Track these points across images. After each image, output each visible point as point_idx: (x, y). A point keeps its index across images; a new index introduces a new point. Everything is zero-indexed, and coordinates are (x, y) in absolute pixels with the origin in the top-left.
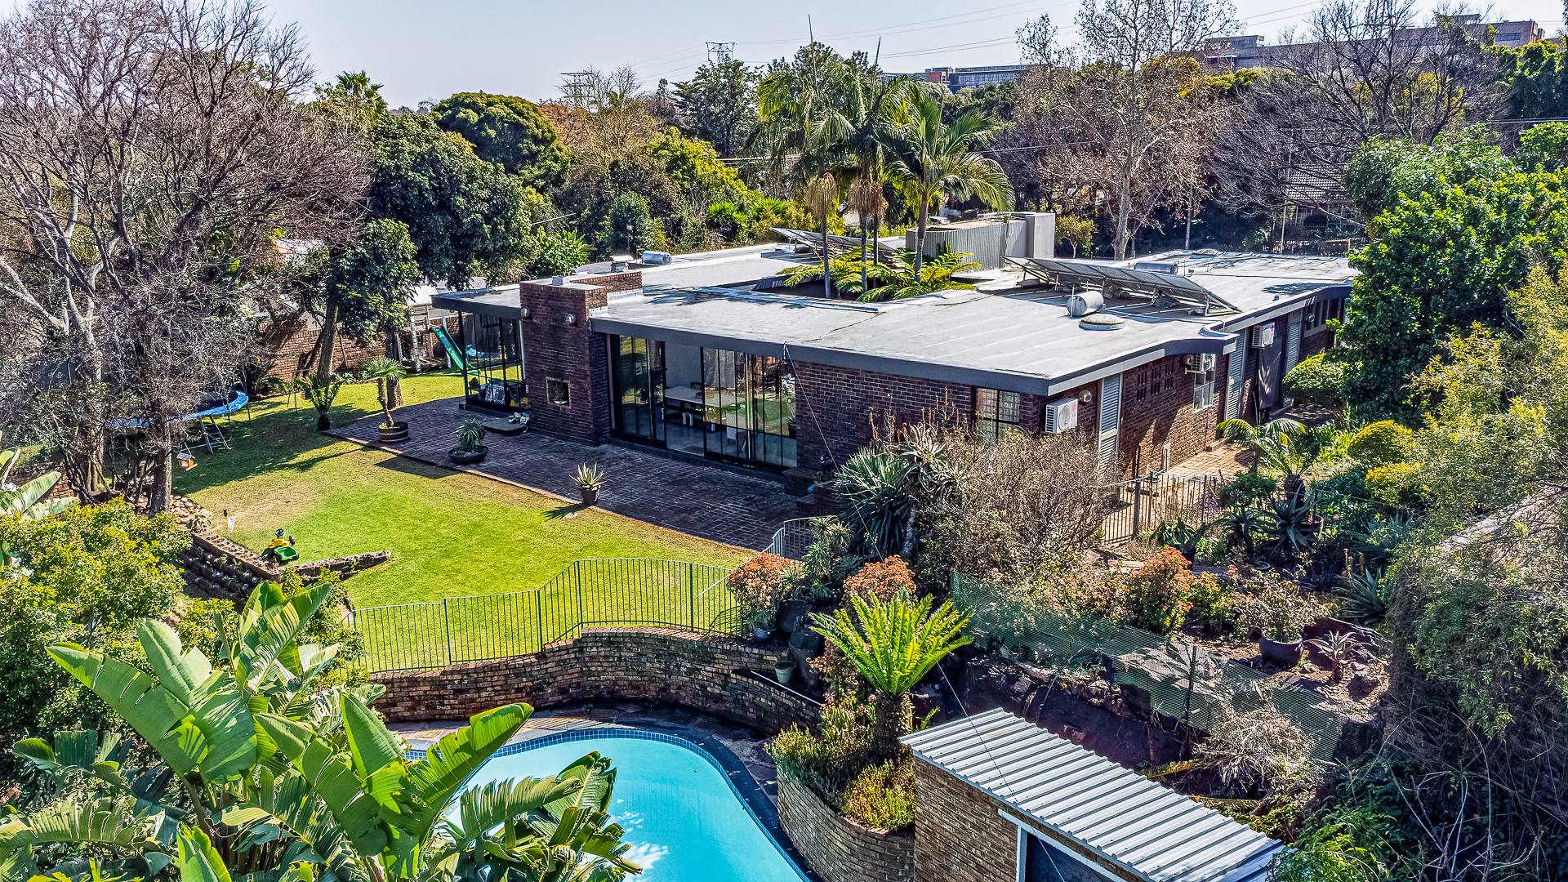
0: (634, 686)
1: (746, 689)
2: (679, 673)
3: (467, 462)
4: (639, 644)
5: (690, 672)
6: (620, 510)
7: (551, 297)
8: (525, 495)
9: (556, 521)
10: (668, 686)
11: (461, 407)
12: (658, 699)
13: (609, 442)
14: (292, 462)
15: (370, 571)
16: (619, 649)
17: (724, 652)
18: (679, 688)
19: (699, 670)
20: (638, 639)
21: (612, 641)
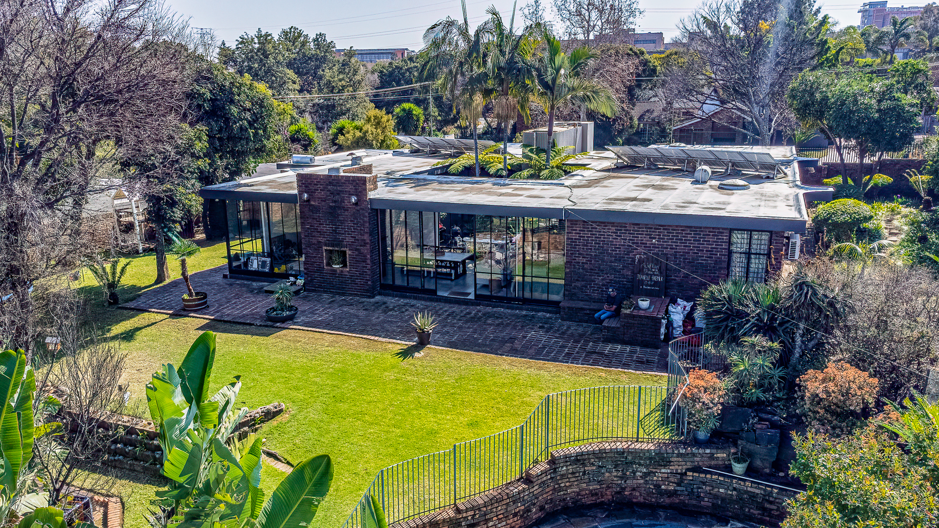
0: (593, 494)
1: (704, 483)
2: (634, 478)
3: (284, 320)
4: (600, 459)
5: (645, 475)
6: (453, 345)
7: (330, 183)
8: (363, 342)
9: (410, 360)
10: (624, 489)
11: (225, 276)
12: (613, 501)
13: (380, 294)
14: (108, 335)
15: (274, 423)
16: (584, 465)
17: (680, 455)
18: (634, 489)
19: (654, 473)
20: (600, 455)
21: (579, 459)
